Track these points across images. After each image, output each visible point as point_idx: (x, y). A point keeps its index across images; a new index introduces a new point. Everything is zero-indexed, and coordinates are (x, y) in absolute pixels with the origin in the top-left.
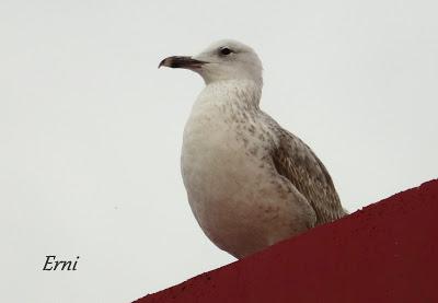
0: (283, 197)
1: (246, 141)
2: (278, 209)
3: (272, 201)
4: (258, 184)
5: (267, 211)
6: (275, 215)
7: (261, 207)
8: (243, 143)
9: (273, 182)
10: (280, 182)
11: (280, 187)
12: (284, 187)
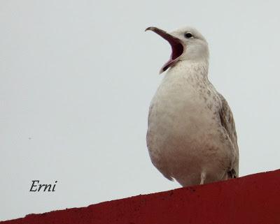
0: (222, 142)
1: (206, 99)
2: (218, 148)
3: (215, 143)
4: (209, 130)
5: (210, 150)
6: (214, 152)
7: (207, 146)
8: (204, 100)
9: (218, 131)
10: (222, 131)
11: (222, 134)
12: (224, 135)
